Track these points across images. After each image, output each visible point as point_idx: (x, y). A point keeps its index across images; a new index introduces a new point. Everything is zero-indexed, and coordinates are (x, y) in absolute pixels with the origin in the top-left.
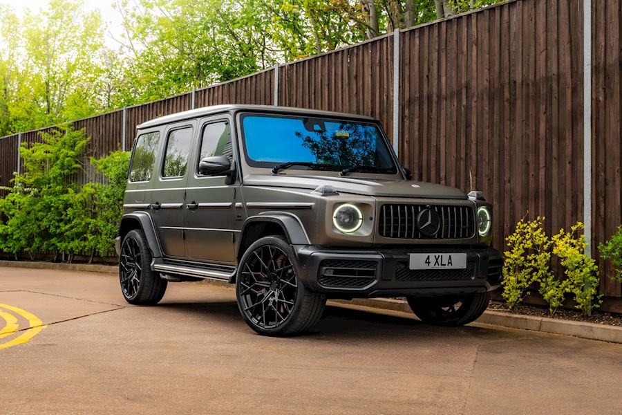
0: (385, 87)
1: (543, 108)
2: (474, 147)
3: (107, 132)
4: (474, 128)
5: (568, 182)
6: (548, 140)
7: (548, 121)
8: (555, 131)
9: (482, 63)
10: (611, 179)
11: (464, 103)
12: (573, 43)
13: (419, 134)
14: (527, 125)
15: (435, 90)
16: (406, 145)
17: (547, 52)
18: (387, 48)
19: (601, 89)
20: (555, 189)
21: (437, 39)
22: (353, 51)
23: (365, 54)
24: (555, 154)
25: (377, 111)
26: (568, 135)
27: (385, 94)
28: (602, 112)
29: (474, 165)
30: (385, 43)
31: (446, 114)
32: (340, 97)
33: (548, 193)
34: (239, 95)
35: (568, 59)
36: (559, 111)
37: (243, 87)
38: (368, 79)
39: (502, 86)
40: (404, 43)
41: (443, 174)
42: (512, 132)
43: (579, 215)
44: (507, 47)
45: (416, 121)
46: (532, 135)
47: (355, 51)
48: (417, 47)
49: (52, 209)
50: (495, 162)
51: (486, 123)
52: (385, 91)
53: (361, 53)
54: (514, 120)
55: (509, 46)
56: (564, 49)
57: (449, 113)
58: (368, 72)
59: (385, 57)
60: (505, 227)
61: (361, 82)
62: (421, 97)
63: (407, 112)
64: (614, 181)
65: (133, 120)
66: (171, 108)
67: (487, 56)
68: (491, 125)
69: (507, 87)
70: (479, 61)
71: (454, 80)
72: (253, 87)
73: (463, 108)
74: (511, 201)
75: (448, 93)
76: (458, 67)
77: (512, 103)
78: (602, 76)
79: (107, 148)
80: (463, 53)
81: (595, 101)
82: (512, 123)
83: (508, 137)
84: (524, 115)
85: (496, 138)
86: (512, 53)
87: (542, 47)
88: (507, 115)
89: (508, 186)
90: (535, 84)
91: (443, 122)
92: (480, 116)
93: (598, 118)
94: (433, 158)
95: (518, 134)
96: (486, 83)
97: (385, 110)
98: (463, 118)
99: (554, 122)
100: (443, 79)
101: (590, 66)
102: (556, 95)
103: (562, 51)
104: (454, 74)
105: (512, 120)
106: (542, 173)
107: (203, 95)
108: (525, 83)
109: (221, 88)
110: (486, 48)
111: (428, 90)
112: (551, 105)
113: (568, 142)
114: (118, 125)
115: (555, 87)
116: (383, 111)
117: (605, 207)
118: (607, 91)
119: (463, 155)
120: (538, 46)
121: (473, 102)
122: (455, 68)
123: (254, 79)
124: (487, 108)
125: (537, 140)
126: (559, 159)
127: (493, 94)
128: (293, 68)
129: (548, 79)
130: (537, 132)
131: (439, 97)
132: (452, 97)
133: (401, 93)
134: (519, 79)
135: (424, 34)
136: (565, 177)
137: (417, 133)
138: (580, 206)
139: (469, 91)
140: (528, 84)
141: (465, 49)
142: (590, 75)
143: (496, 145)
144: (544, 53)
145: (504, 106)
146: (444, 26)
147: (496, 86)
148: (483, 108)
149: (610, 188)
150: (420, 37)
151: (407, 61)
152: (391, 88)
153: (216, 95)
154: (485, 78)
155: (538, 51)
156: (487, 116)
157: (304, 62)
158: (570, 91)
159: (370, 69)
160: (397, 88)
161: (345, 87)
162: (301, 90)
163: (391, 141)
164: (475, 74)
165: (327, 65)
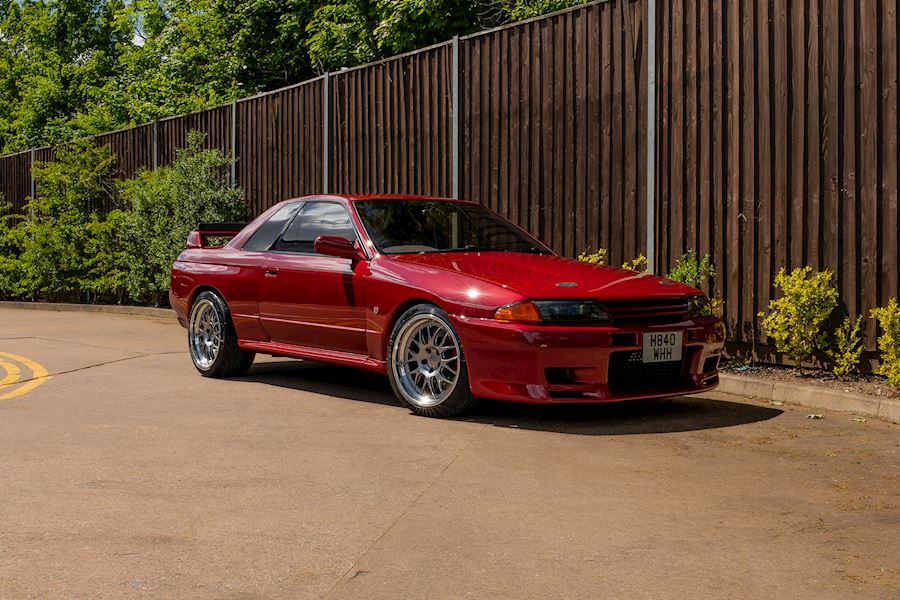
0: (444, 102)
1: (607, 129)
2: (537, 172)
11: (527, 122)
13: (480, 157)
15: (496, 106)
16: (466, 168)
18: (446, 57)
19: (665, 111)
21: (498, 49)
22: (409, 60)
23: (423, 64)
25: (436, 130)
27: (444, 110)
30: (443, 53)
32: (396, 113)
35: (632, 76)
38: (426, 93)
39: (567, 104)
40: (463, 54)
44: (571, 59)
45: (477, 141)
47: (412, 59)
48: (477, 57)
51: (550, 146)
52: (444, 106)
53: (418, 62)
55: (574, 58)
58: (426, 84)
59: (443, 68)
61: (419, 96)
62: (482, 115)
63: (467, 130)
70: (543, 75)
73: (525, 128)
75: (511, 110)
76: (520, 81)
80: (525, 66)
86: (576, 66)
87: (606, 61)
94: (495, 186)
96: (550, 100)
97: (444, 130)
98: (526, 139)
100: (506, 94)
101: (654, 85)
103: (627, 67)
104: (516, 89)
110: (549, 61)
111: (489, 107)
119: (526, 181)
120: (602, 61)
123: (302, 90)
127: (557, 112)
128: (344, 78)
131: (500, 115)
132: (514, 116)
133: (460, 109)
134: (583, 97)
135: (484, 42)
137: (478, 155)
138: (643, 237)
139: (532, 109)
140: (593, 103)
141: (528, 61)
142: (654, 95)
144: (609, 68)
146: (505, 34)
150: (480, 47)
151: (467, 73)
152: (450, 102)
154: (548, 94)
155: (603, 65)
157: (357, 71)
158: (634, 111)
159: (428, 81)
160: (457, 104)
161: (402, 102)
162: (354, 103)
163: (449, 164)
164: (538, 90)
165: (381, 75)
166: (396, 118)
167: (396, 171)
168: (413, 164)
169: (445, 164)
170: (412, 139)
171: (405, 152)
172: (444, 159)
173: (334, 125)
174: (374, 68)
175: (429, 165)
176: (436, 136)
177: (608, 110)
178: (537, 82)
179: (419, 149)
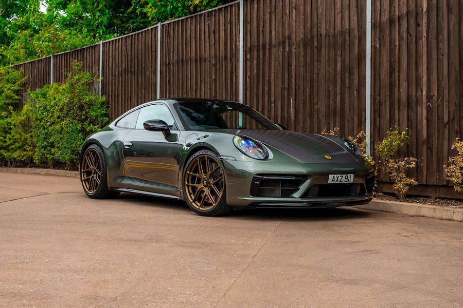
0: (234, 39)
1: (339, 52)
2: (293, 80)
3: (40, 72)
4: (293, 66)
5: (356, 104)
6: (343, 75)
7: (343, 61)
8: (347, 69)
9: (299, 21)
10: (384, 101)
11: (287, 49)
12: (359, 7)
13: (257, 72)
14: (329, 65)
15: (267, 40)
16: (248, 79)
17: (342, 14)
18: (235, 11)
19: (377, 39)
20: (347, 109)
21: (269, 5)
22: (212, 14)
23: (221, 16)
24: (347, 85)
25: (229, 56)
26: (356, 71)
27: (234, 43)
28: (378, 55)
29: (294, 93)
30: (234, 8)
31: (275, 58)
32: (203, 46)
33: (343, 111)
34: (133, 45)
35: (356, 18)
36: (350, 55)
37: (136, 40)
38: (222, 34)
39: (313, 37)
40: (247, 7)
41: (273, 99)
42: (319, 69)
43: (363, 127)
44: (315, 10)
45: (255, 62)
46: (332, 71)
47: (214, 13)
48: (255, 11)
50: (308, 90)
51: (302, 64)
52: (234, 41)
53: (217, 14)
54: (320, 62)
55: (317, 10)
57: (277, 57)
58: (222, 28)
59: (234, 18)
61: (218, 35)
62: (258, 46)
63: (248, 56)
64: (385, 102)
65: (58, 63)
66: (85, 55)
67: (303, 17)
68: (305, 66)
69: (316, 38)
70: (297, 20)
71: (281, 33)
72: (143, 40)
73: (286, 53)
74: (318, 117)
75: (277, 42)
76: (283, 24)
77: (319, 49)
78: (378, 30)
79: (40, 84)
80: (286, 14)
81: (374, 48)
82: (319, 63)
83: (316, 73)
84: (327, 58)
85: (308, 74)
86: (319, 14)
87: (338, 10)
88: (315, 58)
89: (316, 107)
90: (334, 36)
91: (273, 63)
92: (298, 58)
93: (375, 60)
94: (266, 89)
95: (323, 71)
96: (302, 35)
97: (234, 55)
98: (286, 60)
99: (347, 62)
100: (273, 33)
101: (370, 23)
102: (348, 44)
103: (352, 13)
104: (280, 29)
105: (319, 61)
106: (339, 97)
107: (108, 45)
108: (327, 35)
109: (120, 40)
110: (302, 11)
111: (263, 41)
112: (345, 50)
113: (356, 76)
114: (48, 67)
115: (347, 38)
116: (233, 56)
117: (379, 120)
118: (381, 41)
120: (336, 10)
121: (293, 49)
122: (281, 25)
123: (144, 34)
124: (302, 53)
125: (335, 74)
126: (349, 88)
127: (307, 43)
128: (171, 26)
129: (342, 33)
130: (335, 69)
131: (270, 45)
132: (279, 46)
133: (245, 43)
134: (323, 33)
135: (260, 1)
136: (354, 100)
137: (255, 71)
138: (363, 119)
139: (291, 41)
140: (330, 36)
141: (288, 12)
142: (370, 30)
143: (308, 79)
144: (340, 14)
145: (314, 51)
147: (308, 37)
148: (300, 53)
149: (383, 107)
150: (257, 3)
151: (249, 20)
152: (238, 39)
153: (117, 45)
154: (301, 32)
155: (336, 13)
156: (303, 59)
157: (178, 21)
158: (357, 41)
159: (224, 26)
160: (242, 40)
161: (207, 39)
162: (176, 41)
163: (237, 77)
164: (294, 29)
165: (194, 23)
166: (203, 49)
167: (203, 82)
168: (214, 77)
169: (234, 77)
170: (214, 62)
171: (209, 70)
172: (234, 74)
173: (164, 55)
174: (189, 19)
175: (224, 78)
176: (229, 59)
177: (340, 40)
178: (294, 24)
179: (218, 68)
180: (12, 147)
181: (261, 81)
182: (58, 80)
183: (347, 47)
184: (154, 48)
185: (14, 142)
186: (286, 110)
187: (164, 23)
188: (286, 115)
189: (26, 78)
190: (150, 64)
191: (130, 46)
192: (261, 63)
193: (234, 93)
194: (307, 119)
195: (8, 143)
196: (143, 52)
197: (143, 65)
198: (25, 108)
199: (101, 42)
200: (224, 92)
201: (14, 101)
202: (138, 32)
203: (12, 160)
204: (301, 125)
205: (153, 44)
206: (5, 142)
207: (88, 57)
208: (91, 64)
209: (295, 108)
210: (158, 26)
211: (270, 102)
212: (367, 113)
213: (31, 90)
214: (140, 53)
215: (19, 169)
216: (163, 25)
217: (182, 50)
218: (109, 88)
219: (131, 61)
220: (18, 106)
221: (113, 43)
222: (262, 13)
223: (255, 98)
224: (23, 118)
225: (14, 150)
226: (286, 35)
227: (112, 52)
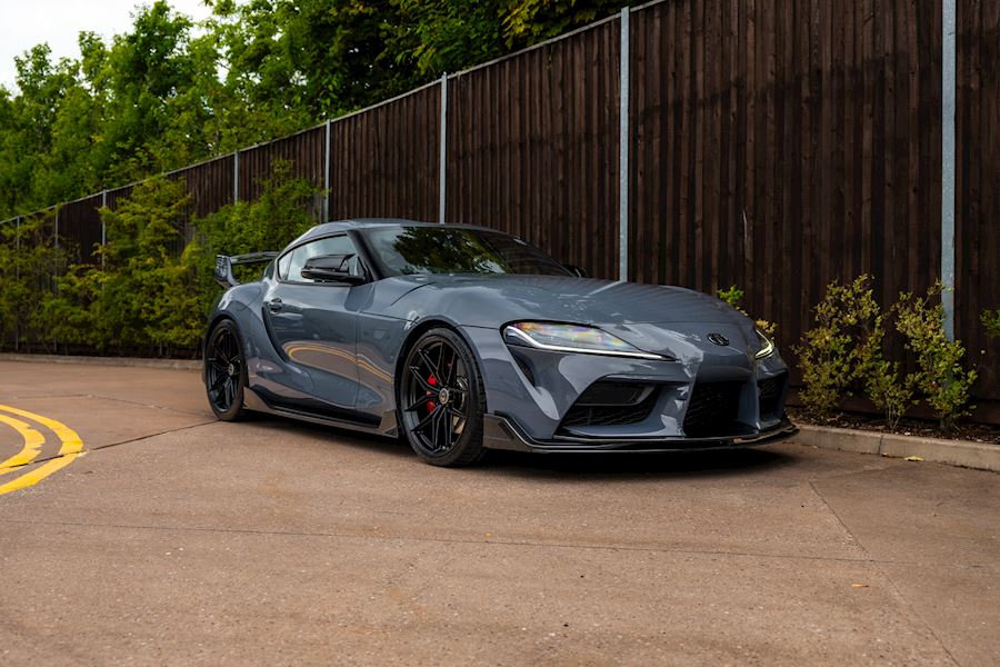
0: (607, 95)
1: (868, 108)
2: (750, 176)
3: (214, 185)
4: (750, 146)
5: (913, 220)
6: (877, 158)
7: (878, 128)
8: (890, 142)
9: (763, 46)
11: (734, 109)
12: (921, 2)
13: (661, 161)
14: (841, 137)
15: (686, 93)
16: (640, 179)
17: (874, 21)
18: (610, 38)
19: (973, 71)
20: (889, 233)
21: (689, 17)
23: (577, 51)
24: (888, 178)
25: (595, 132)
26: (912, 147)
27: (607, 105)
28: (974, 107)
29: (751, 202)
30: (606, 32)
31: (705, 130)
32: (538, 115)
33: (877, 239)
34: (391, 124)
35: (913, 27)
36: (895, 111)
37: (397, 112)
38: (580, 86)
39: (799, 78)
41: (698, 218)
42: (814, 149)
43: (932, 273)
44: (805, 19)
45: (656, 141)
46: (849, 151)
47: (561, 47)
48: (657, 32)
49: (144, 288)
50: (786, 195)
51: (771, 138)
52: (608, 100)
53: (569, 49)
54: (818, 131)
55: (809, 17)
56: (906, 14)
57: (709, 128)
58: (579, 75)
59: (606, 52)
60: (803, 294)
61: (570, 90)
63: (641, 129)
65: (247, 166)
66: (298, 148)
67: (772, 36)
68: (779, 141)
69: (806, 80)
70: (758, 46)
71: (718, 78)
72: (411, 110)
73: (732, 118)
74: (813, 255)
75: (708, 96)
76: (723, 57)
77: (816, 104)
78: (974, 51)
79: (214, 205)
80: (731, 33)
81: (962, 90)
82: (815, 134)
83: (807, 156)
84: (835, 122)
85: (787, 160)
87: (865, 14)
88: (806, 123)
89: (807, 231)
90: (854, 71)
91: (699, 142)
92: (760, 128)
93: (967, 118)
94: (683, 195)
95: (824, 151)
96: (770, 77)
97: (607, 129)
98: (732, 133)
99: (888, 128)
100: (700, 76)
101: (953, 36)
102: (891, 86)
103: (901, 18)
104: (717, 67)
105: (815, 130)
106: (866, 209)
107: (341, 127)
108: (837, 71)
109: (365, 115)
110: (770, 24)
111: (675, 94)
112: (882, 101)
113: (913, 158)
114: (228, 175)
115: (889, 73)
116: (604, 131)
117: (977, 256)
118: (984, 73)
119: (732, 187)
120: (859, 13)
121: (749, 106)
122: (718, 58)
123: (412, 98)
124: (771, 115)
125: (857, 158)
126: (896, 186)
128: (467, 81)
129: (878, 64)
130: (857, 147)
131: (692, 103)
132: (713, 102)
133: (632, 102)
134: (827, 66)
135: (668, 12)
136: (908, 213)
137: (657, 160)
140: (841, 74)
141: (735, 28)
143: (787, 171)
144: (870, 22)
145: (802, 108)
147: (787, 79)
148: (765, 116)
151: (641, 53)
152: (615, 96)
153: (359, 125)
154: (769, 68)
155: (859, 19)
156: (773, 127)
157: (484, 68)
158: (916, 78)
159: (583, 71)
160: (627, 96)
161: (546, 101)
162: (480, 108)
163: (615, 174)
164: (751, 65)
165: (517, 71)
166: (538, 123)
167: (538, 189)
168: (561, 177)
169: (607, 175)
170: (561, 145)
171: (549, 164)
172: (607, 169)
173: (454, 138)
174: (507, 63)
175: (583, 177)
176: (595, 139)
177: (869, 80)
178: (751, 53)
179: (570, 157)
180: (164, 321)
181: (670, 180)
182: (248, 196)
183: (888, 93)
184: (432, 127)
185: (169, 312)
186: (730, 240)
187: (453, 75)
188: (731, 250)
189: (189, 196)
190: (425, 159)
191: (384, 127)
192: (671, 141)
193: (607, 210)
194: (784, 258)
195: (158, 314)
196: (411, 135)
197: (411, 160)
198: (188, 249)
199: (328, 123)
200: (584, 206)
201: (169, 239)
202: (399, 97)
203: (166, 345)
204: (770, 272)
205: (432, 118)
206: (153, 312)
207: (303, 152)
208: (308, 165)
209: (754, 233)
210: (440, 83)
211: (692, 226)
212: (944, 243)
213: (199, 216)
214: (404, 138)
215: (177, 364)
216: (452, 80)
217: (493, 126)
218: (343, 208)
219: (387, 155)
220: (175, 247)
221: (350, 123)
222: (672, 36)
223: (656, 217)
224: (184, 268)
225: (169, 327)
226: (732, 78)
227: (349, 140)
